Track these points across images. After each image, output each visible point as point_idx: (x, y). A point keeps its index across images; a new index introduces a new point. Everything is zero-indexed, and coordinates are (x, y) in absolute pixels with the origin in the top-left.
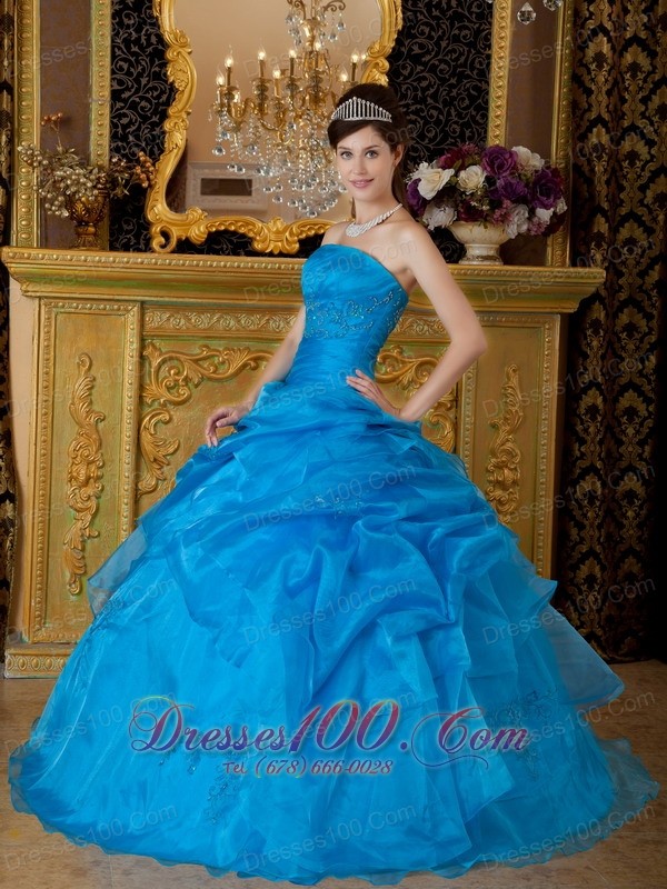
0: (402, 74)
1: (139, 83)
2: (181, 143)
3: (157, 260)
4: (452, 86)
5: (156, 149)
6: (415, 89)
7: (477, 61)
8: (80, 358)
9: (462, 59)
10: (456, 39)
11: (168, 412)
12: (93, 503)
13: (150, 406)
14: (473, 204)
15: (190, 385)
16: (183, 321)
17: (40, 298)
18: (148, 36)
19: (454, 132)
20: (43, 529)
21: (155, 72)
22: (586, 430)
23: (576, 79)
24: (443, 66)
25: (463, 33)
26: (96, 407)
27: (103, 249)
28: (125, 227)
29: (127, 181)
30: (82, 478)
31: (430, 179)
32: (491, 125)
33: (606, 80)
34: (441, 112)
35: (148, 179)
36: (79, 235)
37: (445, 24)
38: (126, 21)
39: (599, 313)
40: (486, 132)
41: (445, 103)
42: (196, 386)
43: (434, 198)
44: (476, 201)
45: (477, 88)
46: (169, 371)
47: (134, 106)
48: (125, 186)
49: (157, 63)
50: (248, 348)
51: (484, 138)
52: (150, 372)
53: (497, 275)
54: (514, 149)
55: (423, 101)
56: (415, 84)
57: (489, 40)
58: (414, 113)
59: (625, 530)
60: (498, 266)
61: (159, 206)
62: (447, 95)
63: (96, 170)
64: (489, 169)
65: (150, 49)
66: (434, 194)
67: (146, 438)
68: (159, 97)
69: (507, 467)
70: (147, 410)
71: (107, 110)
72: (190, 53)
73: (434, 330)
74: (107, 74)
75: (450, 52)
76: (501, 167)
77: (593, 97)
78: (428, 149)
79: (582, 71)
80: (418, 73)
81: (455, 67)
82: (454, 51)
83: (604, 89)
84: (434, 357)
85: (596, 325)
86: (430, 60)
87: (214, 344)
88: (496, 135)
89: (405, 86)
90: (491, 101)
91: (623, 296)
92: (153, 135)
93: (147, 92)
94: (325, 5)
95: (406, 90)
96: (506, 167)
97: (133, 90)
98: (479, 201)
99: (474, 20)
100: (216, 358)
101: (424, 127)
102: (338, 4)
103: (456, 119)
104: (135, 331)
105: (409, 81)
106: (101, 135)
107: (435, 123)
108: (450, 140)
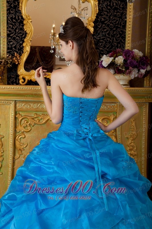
0: (98, 27)
1: (16, 31)
2: (29, 50)
4: (114, 31)
5: (21, 52)
7: (122, 23)
9: (117, 22)
10: (115, 16)
11: (24, 134)
13: (19, 133)
14: (120, 68)
15: (31, 126)
16: (28, 106)
18: (18, 16)
19: (115, 45)
21: (21, 28)
24: (111, 24)
25: (118, 14)
28: (12, 76)
29: (11, 62)
31: (106, 61)
32: (126, 43)
34: (111, 39)
35: (18, 62)
37: (112, 11)
38: (11, 12)
40: (125, 45)
41: (112, 36)
42: (34, 126)
43: (107, 67)
44: (121, 67)
45: (122, 31)
46: (24, 122)
47: (14, 39)
48: (11, 64)
49: (21, 25)
51: (124, 47)
52: (18, 122)
54: (134, 50)
55: (105, 35)
56: (102, 30)
57: (126, 16)
58: (102, 39)
61: (22, 70)
62: (113, 33)
64: (125, 57)
65: (19, 21)
66: (107, 65)
67: (17, 143)
68: (22, 36)
69: (133, 150)
70: (18, 134)
71: (6, 40)
72: (31, 22)
73: (108, 108)
74: (6, 28)
75: (113, 20)
76: (129, 56)
78: (107, 51)
80: (103, 27)
81: (115, 25)
82: (115, 20)
84: (108, 116)
86: (107, 23)
87: (38, 113)
88: (128, 46)
89: (99, 31)
90: (126, 35)
92: (20, 48)
93: (18, 34)
94: (82, 9)
95: (100, 32)
96: (130, 56)
97: (14, 34)
98: (122, 67)
99: (121, 10)
100: (39, 118)
101: (105, 44)
102: (86, 9)
103: (116, 41)
104: (13, 110)
105: (100, 29)
106: (4, 48)
107: (109, 42)
108: (114, 48)
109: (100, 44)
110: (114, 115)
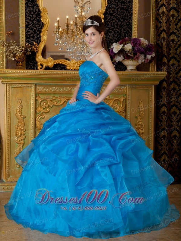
0: (108, 19)
1: (33, 23)
2: (45, 39)
3: (40, 72)
4: (122, 22)
5: (38, 41)
6: (111, 23)
7: (129, 15)
8: (18, 100)
9: (124, 14)
10: (123, 8)
11: (44, 115)
12: (23, 142)
13: (38, 114)
14: (129, 54)
16: (47, 89)
17: (6, 83)
18: (36, 9)
19: (123, 35)
20: (9, 149)
21: (38, 19)
22: (162, 118)
23: (157, 19)
24: (119, 16)
26: (23, 114)
27: (24, 69)
28: (30, 63)
29: (31, 50)
30: (19, 134)
31: (116, 47)
32: (133, 33)
33: (165, 19)
34: (119, 29)
35: (37, 49)
36: (17, 65)
37: (119, 4)
38: (29, 5)
39: (165, 85)
40: (132, 34)
41: (120, 27)
42: (51, 108)
43: (118, 53)
45: (128, 22)
46: (44, 104)
47: (32, 29)
48: (30, 52)
49: (38, 17)
50: (66, 97)
51: (131, 36)
52: (38, 104)
53: (136, 74)
54: (140, 39)
55: (114, 26)
56: (111, 21)
57: (132, 9)
58: (111, 29)
59: (174, 146)
60: (136, 72)
61: (40, 57)
62: (120, 24)
63: (22, 47)
64: (133, 44)
65: (36, 13)
66: (117, 52)
67: (37, 123)
68: (39, 26)
69: (140, 129)
70: (38, 115)
71: (24, 30)
72: (47, 14)
73: (118, 91)
74: (24, 20)
75: (121, 12)
76: (136, 44)
77: (162, 24)
78: (115, 40)
79: (159, 17)
80: (112, 18)
81: (123, 16)
82: (122, 12)
83: (165, 22)
84: (119, 98)
85: (164, 88)
87: (56, 96)
88: (135, 35)
90: (133, 26)
91: (171, 80)
92: (37, 37)
93: (35, 25)
94: (85, 3)
95: (109, 23)
96: (138, 44)
97: (32, 25)
99: (128, 3)
100: (57, 100)
101: (114, 34)
102: (88, 2)
103: (123, 31)
104: (34, 92)
105: (109, 21)
106: (23, 37)
107: (117, 32)
108: (122, 37)
109: (109, 34)
110: (123, 96)
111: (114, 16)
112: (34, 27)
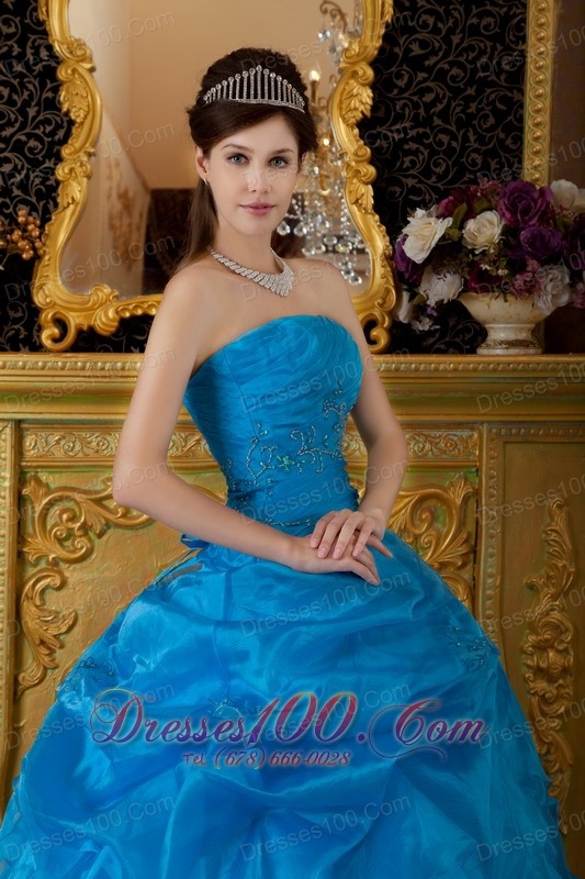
0: (396, 86)
1: (25, 114)
2: (78, 196)
4: (469, 99)
5: (50, 205)
6: (416, 106)
7: (505, 60)
9: (484, 60)
10: (474, 31)
11: (60, 573)
13: (35, 565)
14: (485, 267)
15: (91, 534)
16: (78, 446)
18: (36, 49)
19: (474, 163)
21: (47, 98)
24: (455, 71)
25: (484, 23)
28: (12, 314)
29: (4, 252)
31: (420, 233)
32: (527, 151)
34: (454, 137)
35: (32, 248)
37: (458, 11)
38: (5, 29)
40: (520, 161)
41: (460, 124)
42: (100, 535)
43: (427, 261)
44: (490, 263)
45: (503, 99)
46: (60, 516)
47: (19, 147)
49: (49, 85)
52: (33, 518)
53: (523, 370)
55: (428, 121)
56: (415, 98)
57: (522, 29)
58: (413, 139)
60: (533, 356)
61: (52, 285)
62: (463, 111)
64: (508, 215)
65: (39, 67)
66: (424, 255)
67: (29, 610)
68: (52, 133)
69: (552, 647)
70: (31, 571)
72: (90, 70)
73: (439, 450)
75: (466, 50)
76: (526, 211)
78: (436, 190)
80: (420, 83)
81: (474, 71)
82: (471, 48)
84: (440, 487)
86: (435, 65)
88: (536, 164)
89: (402, 102)
90: (526, 116)
92: (46, 187)
93: (37, 127)
95: (403, 108)
96: (533, 211)
97: (17, 125)
98: (494, 263)
99: (501, 2)
101: (429, 160)
103: (477, 146)
104: (8, 462)
105: (406, 95)
107: (445, 152)
108: (469, 176)
109: (403, 162)
110: (466, 479)
111: (429, 70)
112: (29, 136)
